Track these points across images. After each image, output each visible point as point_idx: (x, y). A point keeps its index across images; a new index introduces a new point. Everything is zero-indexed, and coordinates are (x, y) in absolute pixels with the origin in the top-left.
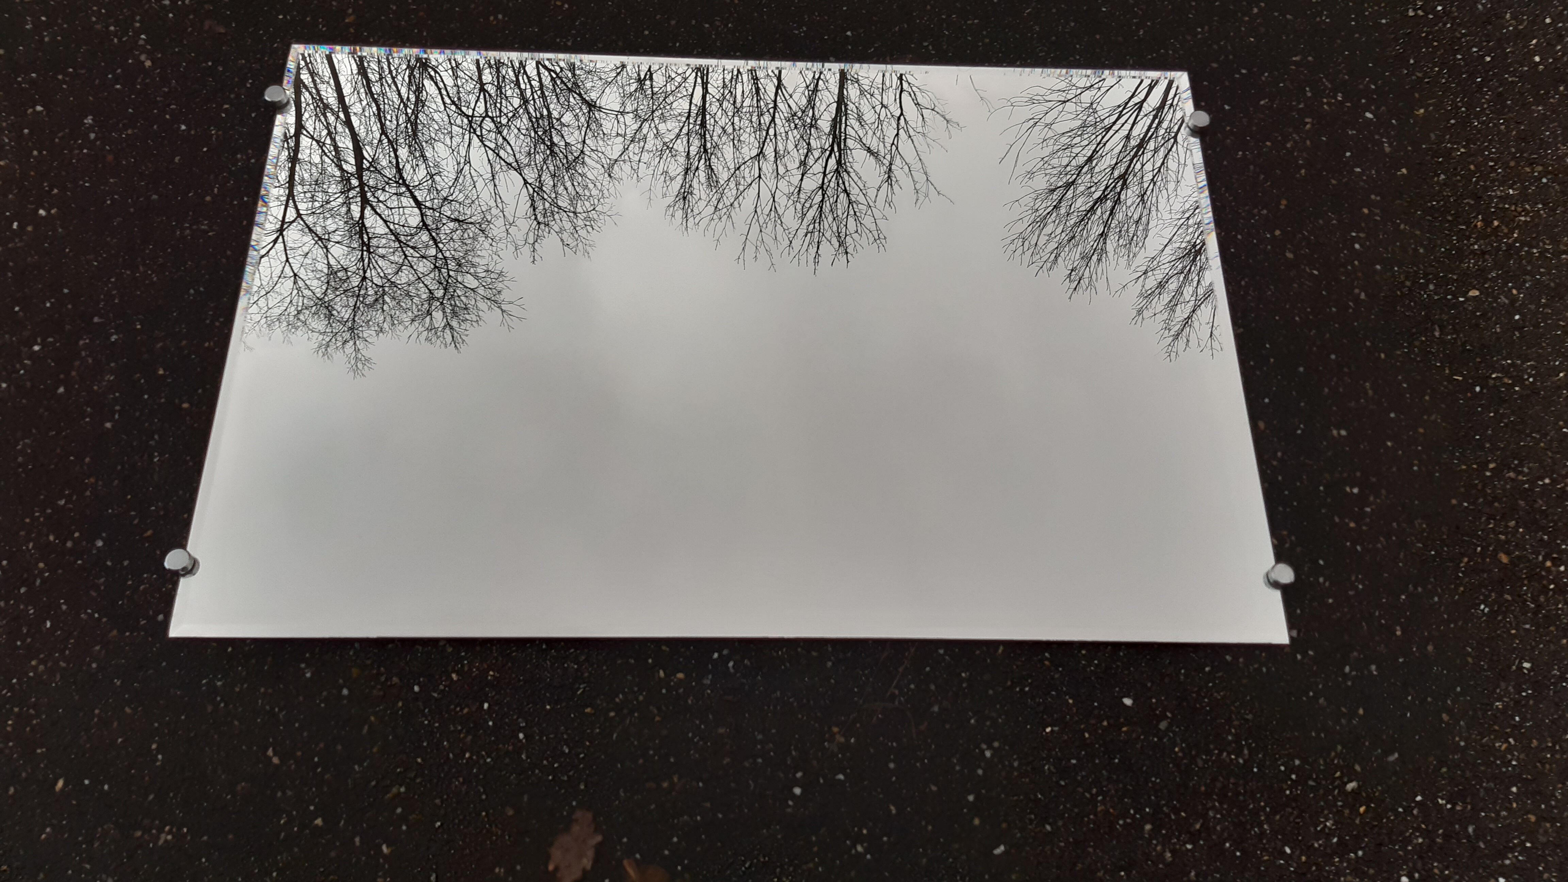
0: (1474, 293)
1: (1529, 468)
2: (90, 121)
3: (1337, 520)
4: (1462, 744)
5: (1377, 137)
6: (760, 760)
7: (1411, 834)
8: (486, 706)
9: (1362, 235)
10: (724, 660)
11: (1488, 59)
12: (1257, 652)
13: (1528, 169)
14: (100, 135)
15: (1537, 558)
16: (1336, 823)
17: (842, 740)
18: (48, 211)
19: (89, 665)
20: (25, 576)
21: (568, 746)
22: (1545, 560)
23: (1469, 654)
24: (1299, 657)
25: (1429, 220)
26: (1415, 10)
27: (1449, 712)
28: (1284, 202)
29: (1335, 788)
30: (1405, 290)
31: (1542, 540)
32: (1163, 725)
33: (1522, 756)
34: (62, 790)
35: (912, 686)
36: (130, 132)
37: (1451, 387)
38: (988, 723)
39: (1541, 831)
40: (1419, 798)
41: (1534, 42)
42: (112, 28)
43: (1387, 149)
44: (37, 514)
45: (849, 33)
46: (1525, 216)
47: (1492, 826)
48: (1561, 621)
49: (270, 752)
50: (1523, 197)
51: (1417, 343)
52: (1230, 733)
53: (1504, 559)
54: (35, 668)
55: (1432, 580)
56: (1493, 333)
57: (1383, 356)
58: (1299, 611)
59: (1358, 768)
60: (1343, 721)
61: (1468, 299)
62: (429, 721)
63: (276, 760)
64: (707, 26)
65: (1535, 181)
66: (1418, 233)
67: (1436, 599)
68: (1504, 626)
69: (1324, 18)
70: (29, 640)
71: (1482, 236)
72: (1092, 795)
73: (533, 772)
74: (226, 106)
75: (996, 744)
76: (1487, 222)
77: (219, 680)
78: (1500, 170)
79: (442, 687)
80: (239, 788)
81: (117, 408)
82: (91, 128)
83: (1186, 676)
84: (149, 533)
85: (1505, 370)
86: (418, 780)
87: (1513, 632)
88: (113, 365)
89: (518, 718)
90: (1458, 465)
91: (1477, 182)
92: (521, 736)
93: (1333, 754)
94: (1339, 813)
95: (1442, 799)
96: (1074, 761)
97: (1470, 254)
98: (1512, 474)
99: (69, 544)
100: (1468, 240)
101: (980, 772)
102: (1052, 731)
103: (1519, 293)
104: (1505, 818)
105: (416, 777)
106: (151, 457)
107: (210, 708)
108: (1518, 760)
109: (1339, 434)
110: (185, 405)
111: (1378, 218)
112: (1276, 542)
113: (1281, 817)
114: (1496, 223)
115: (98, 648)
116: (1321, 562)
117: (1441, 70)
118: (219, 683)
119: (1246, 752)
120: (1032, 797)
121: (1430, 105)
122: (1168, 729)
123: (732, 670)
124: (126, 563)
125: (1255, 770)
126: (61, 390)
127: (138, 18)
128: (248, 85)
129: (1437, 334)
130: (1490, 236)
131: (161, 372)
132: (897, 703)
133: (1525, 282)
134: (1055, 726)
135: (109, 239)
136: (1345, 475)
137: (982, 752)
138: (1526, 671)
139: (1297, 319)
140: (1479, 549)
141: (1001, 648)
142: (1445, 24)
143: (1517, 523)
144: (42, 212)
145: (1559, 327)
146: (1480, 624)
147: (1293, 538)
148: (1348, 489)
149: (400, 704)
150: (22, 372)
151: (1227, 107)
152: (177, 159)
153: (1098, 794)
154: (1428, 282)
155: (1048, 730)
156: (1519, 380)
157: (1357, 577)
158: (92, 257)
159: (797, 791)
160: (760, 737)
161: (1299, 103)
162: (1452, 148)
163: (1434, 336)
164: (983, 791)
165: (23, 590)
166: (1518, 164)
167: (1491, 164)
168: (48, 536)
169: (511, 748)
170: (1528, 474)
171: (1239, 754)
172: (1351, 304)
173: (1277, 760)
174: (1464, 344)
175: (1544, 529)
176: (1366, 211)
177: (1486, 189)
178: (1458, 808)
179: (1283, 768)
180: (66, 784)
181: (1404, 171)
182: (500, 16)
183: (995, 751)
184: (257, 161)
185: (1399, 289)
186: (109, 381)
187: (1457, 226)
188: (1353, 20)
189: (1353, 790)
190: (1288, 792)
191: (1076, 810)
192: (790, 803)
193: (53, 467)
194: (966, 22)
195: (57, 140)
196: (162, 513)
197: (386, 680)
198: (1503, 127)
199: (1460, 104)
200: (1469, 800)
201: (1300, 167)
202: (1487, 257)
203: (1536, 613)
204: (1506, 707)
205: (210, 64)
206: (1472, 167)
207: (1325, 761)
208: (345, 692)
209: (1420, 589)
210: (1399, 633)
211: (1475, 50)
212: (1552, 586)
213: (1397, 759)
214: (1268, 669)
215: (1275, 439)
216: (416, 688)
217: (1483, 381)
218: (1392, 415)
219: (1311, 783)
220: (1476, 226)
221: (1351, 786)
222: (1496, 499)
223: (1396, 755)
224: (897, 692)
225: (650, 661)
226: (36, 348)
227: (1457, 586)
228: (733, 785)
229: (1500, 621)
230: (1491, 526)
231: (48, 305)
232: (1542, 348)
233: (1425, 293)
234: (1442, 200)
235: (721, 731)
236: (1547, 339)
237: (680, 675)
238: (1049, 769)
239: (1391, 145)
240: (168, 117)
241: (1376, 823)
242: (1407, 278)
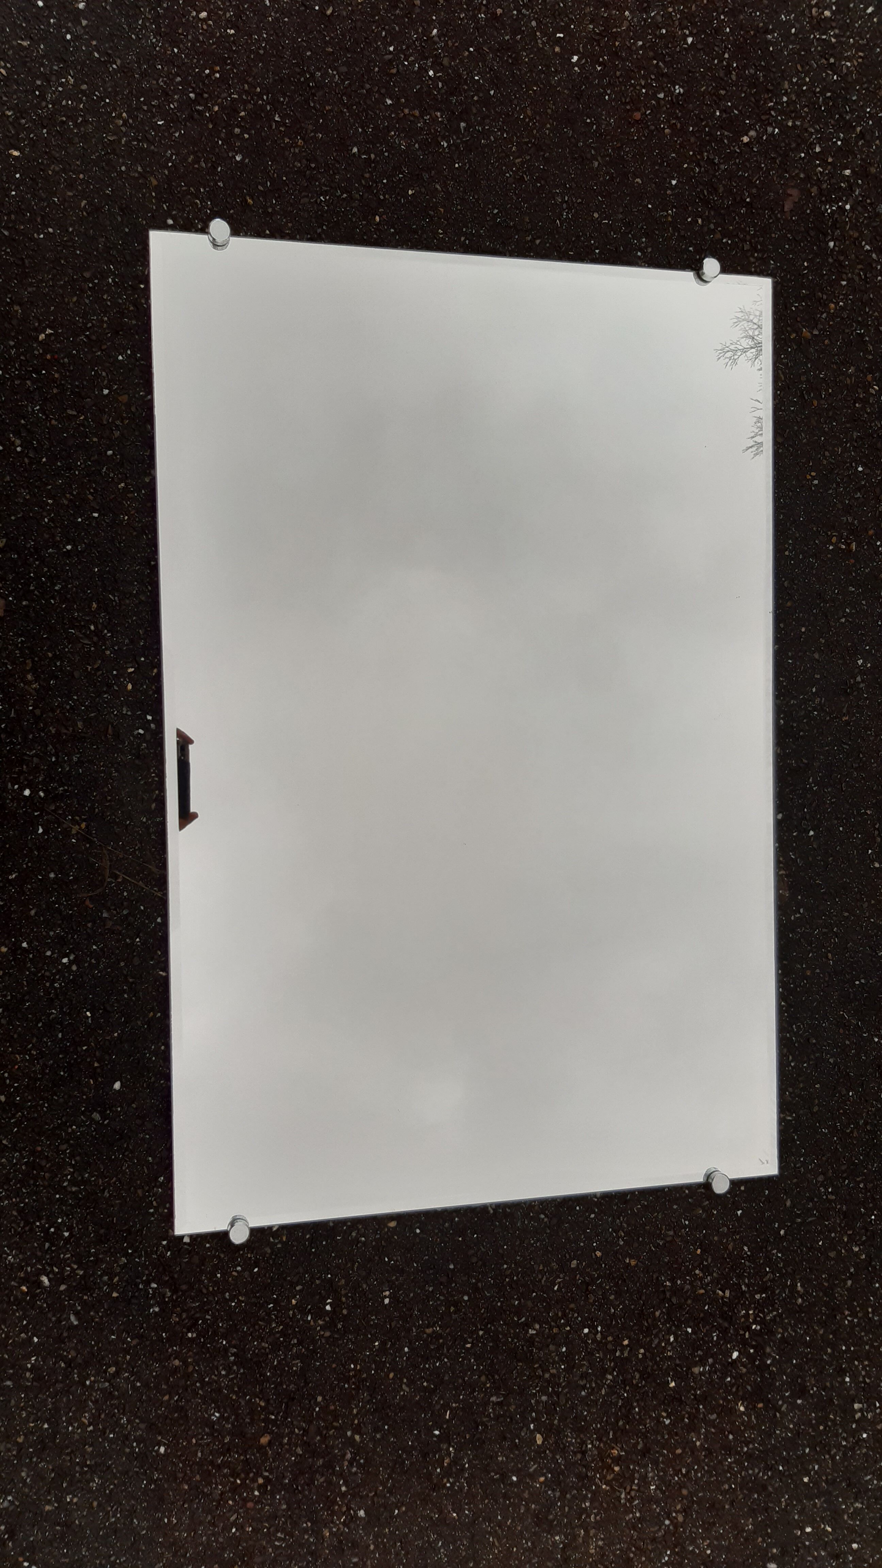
0: (539, 1439)
1: (356, 1473)
2: (677, 91)
3: (298, 1288)
4: (88, 1383)
5: (710, 1361)
6: (54, 759)
7: (3, 1330)
8: (96, 515)
9: (599, 1336)
10: (145, 725)
11: (806, 1480)
12: (168, 1205)
13: (679, 1507)
14: (663, 102)
15: (267, 1471)
16: (12, 1264)
17: (74, 832)
18: (577, 64)
19: (123, 164)
20: (206, 95)
21: (61, 589)
22: (265, 1478)
23: (171, 1398)
24: (164, 1243)
25: (618, 1402)
26: (861, 1410)
27: (117, 1373)
28: (633, 1263)
29: (43, 1265)
30: (540, 1372)
31: (284, 1477)
32: (96, 1116)
33: (76, 1437)
34: (11, 155)
35: (125, 894)
36: (667, 131)
37: (437, 1407)
38: (93, 961)
39: (9, 1446)
40: (36, 1340)
41: (829, 1529)
42: (785, 99)
43: (696, 1370)
44: (265, 97)
45: (812, 833)
46: (626, 1498)
47: (13, 1402)
48: (206, 1486)
49: (49, 331)
50: (649, 1500)
51: (483, 1378)
52: (91, 1175)
53: (264, 1440)
54: (119, 116)
55: (242, 1371)
56: (497, 1453)
57: (469, 1346)
58: (208, 1245)
59: (63, 1287)
60: (106, 1278)
61: (532, 1432)
62: (80, 466)
63: (42, 337)
64: (814, 690)
65: (665, 1513)
66: (603, 1392)
67: (223, 1373)
68: (199, 1434)
69: (849, 1318)
70: (145, 108)
71: (602, 1455)
72: (30, 1050)
73: (37, 560)
74: (700, 221)
75: (74, 968)
76: (617, 1460)
77: (113, 280)
78: (676, 1478)
79: (112, 475)
80: (16, 308)
81: (373, 156)
82: (669, 93)
83: (143, 1139)
84: (250, 201)
85: (455, 1462)
86: (26, 460)
87: (194, 1441)
88: (417, 146)
89: (85, 543)
90: (357, 1406)
91: (663, 1455)
92: (69, 547)
93: (75, 1267)
94: (21, 1268)
95: (35, 1360)
96: (60, 1035)
97: (581, 1439)
98: (349, 1456)
99: (237, 131)
100: (597, 1439)
101: (49, 953)
102: (88, 1017)
103: (541, 1483)
104: (20, 1415)
105: (29, 458)
106: (324, 194)
107: (87, 275)
108: (73, 1432)
109: (385, 1297)
110: (377, 218)
111: (618, 1354)
112: (274, 1229)
113: (16, 1216)
114: (617, 1469)
115: (140, 169)
116: (256, 1270)
117: (791, 1431)
118: (110, 280)
119: (74, 1189)
120: (27, 998)
121: (749, 1417)
122: (92, 1120)
123: (136, 732)
124: (221, 184)
125: (58, 1196)
126: (389, 102)
127: (798, 123)
128: (724, 240)
129: (494, 1399)
130: (602, 1461)
131: (410, 192)
132: (109, 880)
133: (553, 1490)
134: (92, 1020)
135: (548, 126)
136: (344, 1299)
137: (67, 955)
138: (156, 1448)
139: (505, 1266)
140: (273, 1417)
141: (164, 974)
142: (845, 1439)
143: (301, 1455)
144: (575, 58)
145: (505, 1518)
146: (200, 1411)
147: (279, 1246)
148: (329, 1301)
149: (95, 439)
150: (406, 63)
151: (739, 1212)
152: (639, 180)
153: (31, 1055)
154: (550, 1396)
155: (88, 1014)
156: (447, 1473)
157: (243, 1302)
158: (529, 112)
159: (27, 792)
160: (75, 759)
161: (747, 1285)
162: (699, 1434)
163: (492, 1396)
164: (31, 956)
165: (192, 95)
166: (686, 1497)
167: (684, 1471)
168: (244, 110)
169: (58, 539)
170: (350, 1471)
171: (72, 1183)
172: (523, 1319)
173: (67, 1216)
174: (483, 1424)
175: (294, 1480)
176: (626, 1342)
177: (656, 1463)
178: (28, 1374)
179: (60, 1220)
180: (16, 158)
181: (673, 1384)
182: (816, 482)
183: (68, 967)
184: (639, 257)
185: (540, 1366)
186: (400, 144)
187: (612, 1430)
188: (848, 1349)
189: (42, 1282)
190: (38, 1224)
191: (15, 1036)
192: (16, 787)
193: (312, 105)
194: (829, 952)
195: (655, 62)
196: (270, 210)
197: (117, 426)
198: (726, 1487)
199: (751, 1446)
200: (35, 1383)
201: (673, 1280)
202: (579, 1456)
203: (212, 1463)
204: (122, 1426)
205: (748, 200)
206: (679, 1451)
207: (68, 1259)
208: (106, 392)
209: (232, 1358)
210: (190, 1335)
211: (816, 1467)
212: (238, 1481)
213: (72, 1323)
214: (152, 1214)
215: (378, 1236)
216: (110, 452)
217: (445, 1438)
218: (406, 1349)
219: (47, 1245)
220: (613, 1448)
221: (45, 1280)
222: (324, 1438)
223: (76, 1323)
224: (120, 880)
225: (143, 659)
226: (431, 73)
227: (236, 1393)
228: (31, 736)
229: (204, 1431)
230: (296, 1430)
231: (476, 78)
232: (483, 1500)
233: (538, 1391)
234: (640, 1417)
235: (80, 724)
236: (493, 1506)
237: (130, 687)
238: (52, 1013)
239: (701, 1374)
240: (686, 166)
241: (12, 1299)
242: (552, 1375)
